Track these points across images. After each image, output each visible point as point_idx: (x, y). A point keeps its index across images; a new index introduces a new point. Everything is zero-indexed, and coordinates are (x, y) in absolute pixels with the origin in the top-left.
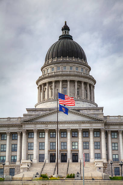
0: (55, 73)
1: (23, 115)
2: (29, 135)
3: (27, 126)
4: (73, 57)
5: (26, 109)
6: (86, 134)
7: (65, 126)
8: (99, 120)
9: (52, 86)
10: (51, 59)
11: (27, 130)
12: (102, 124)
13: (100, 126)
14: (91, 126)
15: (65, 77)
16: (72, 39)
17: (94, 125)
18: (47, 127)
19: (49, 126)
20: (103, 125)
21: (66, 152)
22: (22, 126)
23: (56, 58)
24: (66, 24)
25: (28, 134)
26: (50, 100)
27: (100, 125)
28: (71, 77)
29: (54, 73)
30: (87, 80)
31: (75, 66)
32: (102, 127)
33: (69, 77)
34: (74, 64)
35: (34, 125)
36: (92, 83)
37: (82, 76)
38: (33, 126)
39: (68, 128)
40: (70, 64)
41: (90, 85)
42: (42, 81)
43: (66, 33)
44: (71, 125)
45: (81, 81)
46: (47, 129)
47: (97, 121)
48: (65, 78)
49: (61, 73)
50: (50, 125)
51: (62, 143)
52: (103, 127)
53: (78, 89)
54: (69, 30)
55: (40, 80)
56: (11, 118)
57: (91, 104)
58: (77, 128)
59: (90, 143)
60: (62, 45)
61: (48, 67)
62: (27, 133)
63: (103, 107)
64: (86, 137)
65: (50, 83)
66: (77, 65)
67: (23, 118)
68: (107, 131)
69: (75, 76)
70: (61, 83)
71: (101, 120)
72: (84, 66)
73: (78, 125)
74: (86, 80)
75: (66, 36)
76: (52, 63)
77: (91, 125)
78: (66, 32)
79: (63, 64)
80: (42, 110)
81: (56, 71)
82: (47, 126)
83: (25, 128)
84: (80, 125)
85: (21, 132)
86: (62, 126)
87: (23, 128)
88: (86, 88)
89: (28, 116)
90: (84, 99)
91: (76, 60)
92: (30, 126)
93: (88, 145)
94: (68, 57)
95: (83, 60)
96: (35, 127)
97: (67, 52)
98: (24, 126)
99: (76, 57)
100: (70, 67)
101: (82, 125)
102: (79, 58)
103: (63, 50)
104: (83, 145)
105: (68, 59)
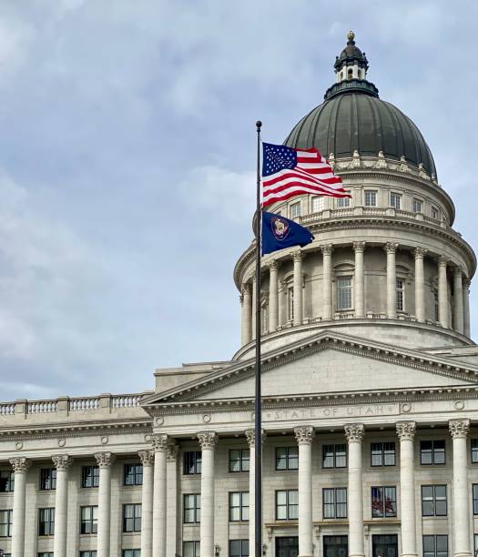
0: (301, 222)
1: (156, 375)
3: (170, 420)
4: (380, 155)
7: (337, 415)
9: (292, 276)
14: (458, 410)
15: (343, 233)
16: (377, 96)
17: (471, 404)
19: (264, 415)
21: (342, 529)
24: (351, 42)
26: (282, 331)
28: (370, 233)
30: (440, 245)
31: (386, 187)
33: (359, 232)
34: (381, 182)
35: (200, 416)
36: (458, 260)
37: (416, 228)
39: (352, 421)
40: (366, 181)
41: (451, 270)
43: (350, 76)
44: (364, 410)
45: (413, 248)
48: (342, 237)
49: (326, 216)
50: (270, 413)
51: (328, 493)
53: (399, 282)
54: (363, 63)
56: (117, 397)
58: (391, 420)
59: (452, 490)
64: (433, 465)
66: (394, 184)
69: (387, 224)
72: (426, 194)
73: (395, 408)
74: (435, 247)
75: (349, 85)
77: (459, 405)
78: (350, 72)
81: (306, 215)
84: (406, 408)
86: (322, 416)
87: (155, 431)
88: (431, 282)
89: (175, 378)
91: (394, 167)
93: (444, 498)
94: (356, 155)
95: (420, 167)
96: (207, 423)
97: (352, 134)
98: (160, 421)
99: (392, 154)
100: (363, 196)
101: (417, 407)
102: (402, 160)
103: (338, 129)
104: (423, 501)
105: (356, 163)
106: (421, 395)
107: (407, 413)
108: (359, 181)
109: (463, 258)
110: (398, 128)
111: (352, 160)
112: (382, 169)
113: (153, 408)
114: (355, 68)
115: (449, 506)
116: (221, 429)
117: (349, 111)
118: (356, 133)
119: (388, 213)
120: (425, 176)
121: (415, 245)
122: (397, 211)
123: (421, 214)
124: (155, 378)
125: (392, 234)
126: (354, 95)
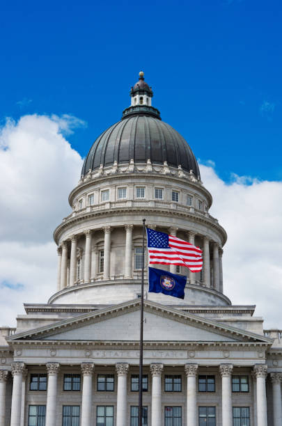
0: (111, 206)
1: (18, 319)
2: (31, 381)
3: (26, 352)
4: (165, 164)
5: (25, 305)
6: (206, 383)
7: (145, 356)
8: (252, 340)
9: (103, 242)
10: (101, 167)
11: (28, 366)
12: (260, 352)
13: (253, 357)
14: (226, 358)
17: (234, 354)
18: (89, 357)
19: (95, 354)
20: (261, 355)
22: (12, 353)
23: (115, 164)
24: (142, 79)
25: (29, 379)
26: (94, 283)
27: (252, 354)
28: (159, 219)
29: (107, 206)
30: (205, 229)
31: (170, 187)
32: (258, 362)
34: (166, 183)
35: (49, 351)
36: (216, 239)
37: (190, 218)
38: (46, 353)
39: (156, 361)
40: (156, 182)
41: (212, 245)
42: (73, 229)
43: (141, 102)
44: (164, 354)
45: (188, 231)
46: (89, 364)
47: (244, 344)
49: (129, 205)
50: (98, 352)
51: (134, 410)
52: (263, 361)
54: (150, 94)
55: (66, 225)
57: (214, 300)
58: (182, 363)
60: (134, 131)
61: (91, 188)
62: (27, 377)
63: (254, 306)
64: (206, 391)
65: (97, 234)
66: (174, 184)
67: (15, 330)
68: (272, 375)
69: (171, 214)
70: (128, 235)
71: (255, 338)
72: (195, 191)
73: (185, 355)
74: (202, 230)
75: (142, 109)
76: (104, 179)
77: (227, 355)
78: (141, 99)
79: (135, 181)
80: (71, 310)
81: (113, 201)
82: (88, 354)
83: (21, 359)
84: (192, 354)
85: (7, 373)
86: (135, 356)
87: (15, 360)
90: (196, 282)
91: (174, 173)
92: (37, 352)
93: (213, 416)
94: (149, 162)
95: (191, 173)
96: (53, 356)
97: (146, 148)
98: (19, 353)
99: (173, 163)
100: (154, 191)
101: (199, 354)
102: (180, 168)
103: (136, 143)
104: (199, 417)
105: (149, 168)
106: (202, 346)
107: (193, 358)
108: (151, 181)
109: (219, 236)
110: (176, 145)
111: (146, 166)
112: (167, 174)
113: (15, 343)
114: (145, 97)
115: (217, 422)
116: (64, 361)
117: (144, 131)
118: (149, 148)
119: (172, 207)
120: (194, 180)
121: (188, 229)
122: (177, 205)
123: (192, 208)
124: (16, 321)
125: (174, 220)
126: (145, 117)
